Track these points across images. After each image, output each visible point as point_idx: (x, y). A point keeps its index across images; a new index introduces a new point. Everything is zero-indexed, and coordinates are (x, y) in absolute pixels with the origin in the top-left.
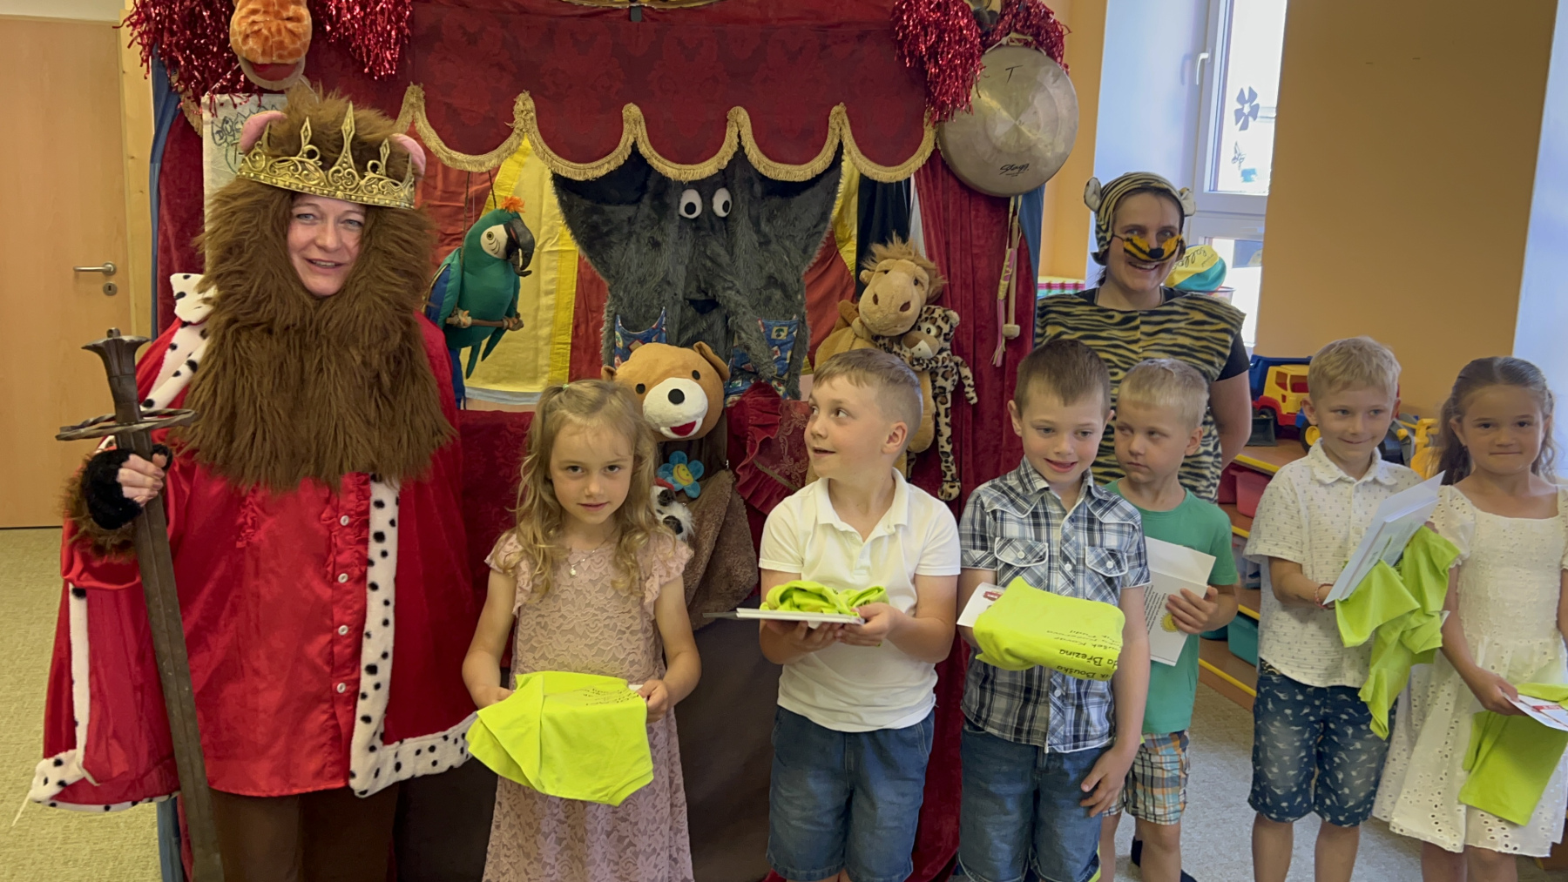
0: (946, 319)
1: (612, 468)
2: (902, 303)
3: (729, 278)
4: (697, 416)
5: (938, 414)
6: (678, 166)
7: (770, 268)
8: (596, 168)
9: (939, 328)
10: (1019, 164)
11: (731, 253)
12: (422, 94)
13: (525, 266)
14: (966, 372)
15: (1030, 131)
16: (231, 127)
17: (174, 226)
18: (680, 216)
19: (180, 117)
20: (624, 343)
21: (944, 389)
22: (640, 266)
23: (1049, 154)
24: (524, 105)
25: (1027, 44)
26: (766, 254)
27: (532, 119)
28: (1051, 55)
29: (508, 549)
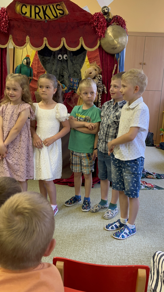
5: (99, 95)
6: (53, 48)
7: (75, 69)
9: (98, 78)
10: (115, 48)
12: (12, 36)
13: (29, 66)
14: (105, 87)
15: (116, 41)
18: (58, 59)
22: (51, 68)
23: (121, 46)
24: (28, 38)
26: (74, 67)
27: (29, 40)
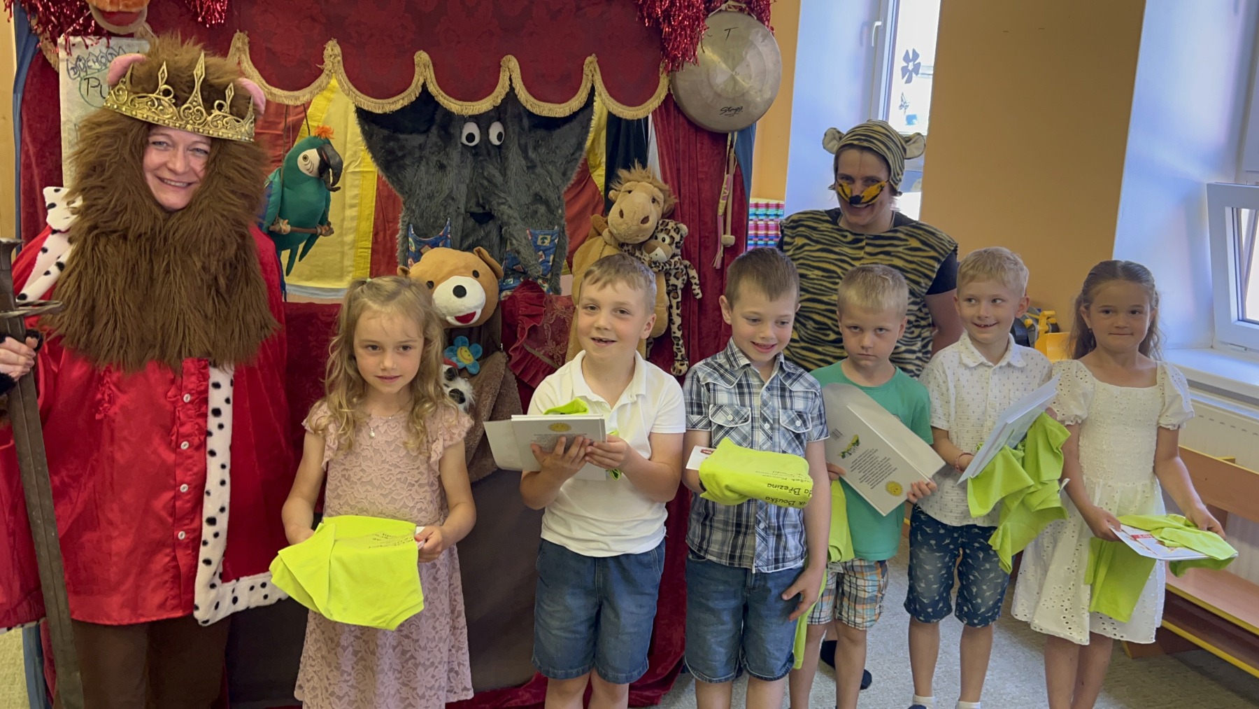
0: (677, 230)
1: (405, 348)
2: (643, 217)
3: (502, 195)
4: (477, 307)
5: (671, 307)
6: (460, 103)
7: (536, 188)
8: (393, 103)
9: (672, 238)
10: (735, 107)
11: (504, 175)
12: (247, 40)
13: (334, 183)
14: (693, 273)
15: (743, 81)
16: (84, 64)
17: (35, 147)
18: (462, 144)
19: (39, 55)
20: (416, 248)
21: (676, 286)
22: (429, 184)
23: (758, 99)
24: (332, 50)
25: (741, 10)
26: (533, 176)
27: (339, 62)
28: (760, 19)
29: (320, 415)
